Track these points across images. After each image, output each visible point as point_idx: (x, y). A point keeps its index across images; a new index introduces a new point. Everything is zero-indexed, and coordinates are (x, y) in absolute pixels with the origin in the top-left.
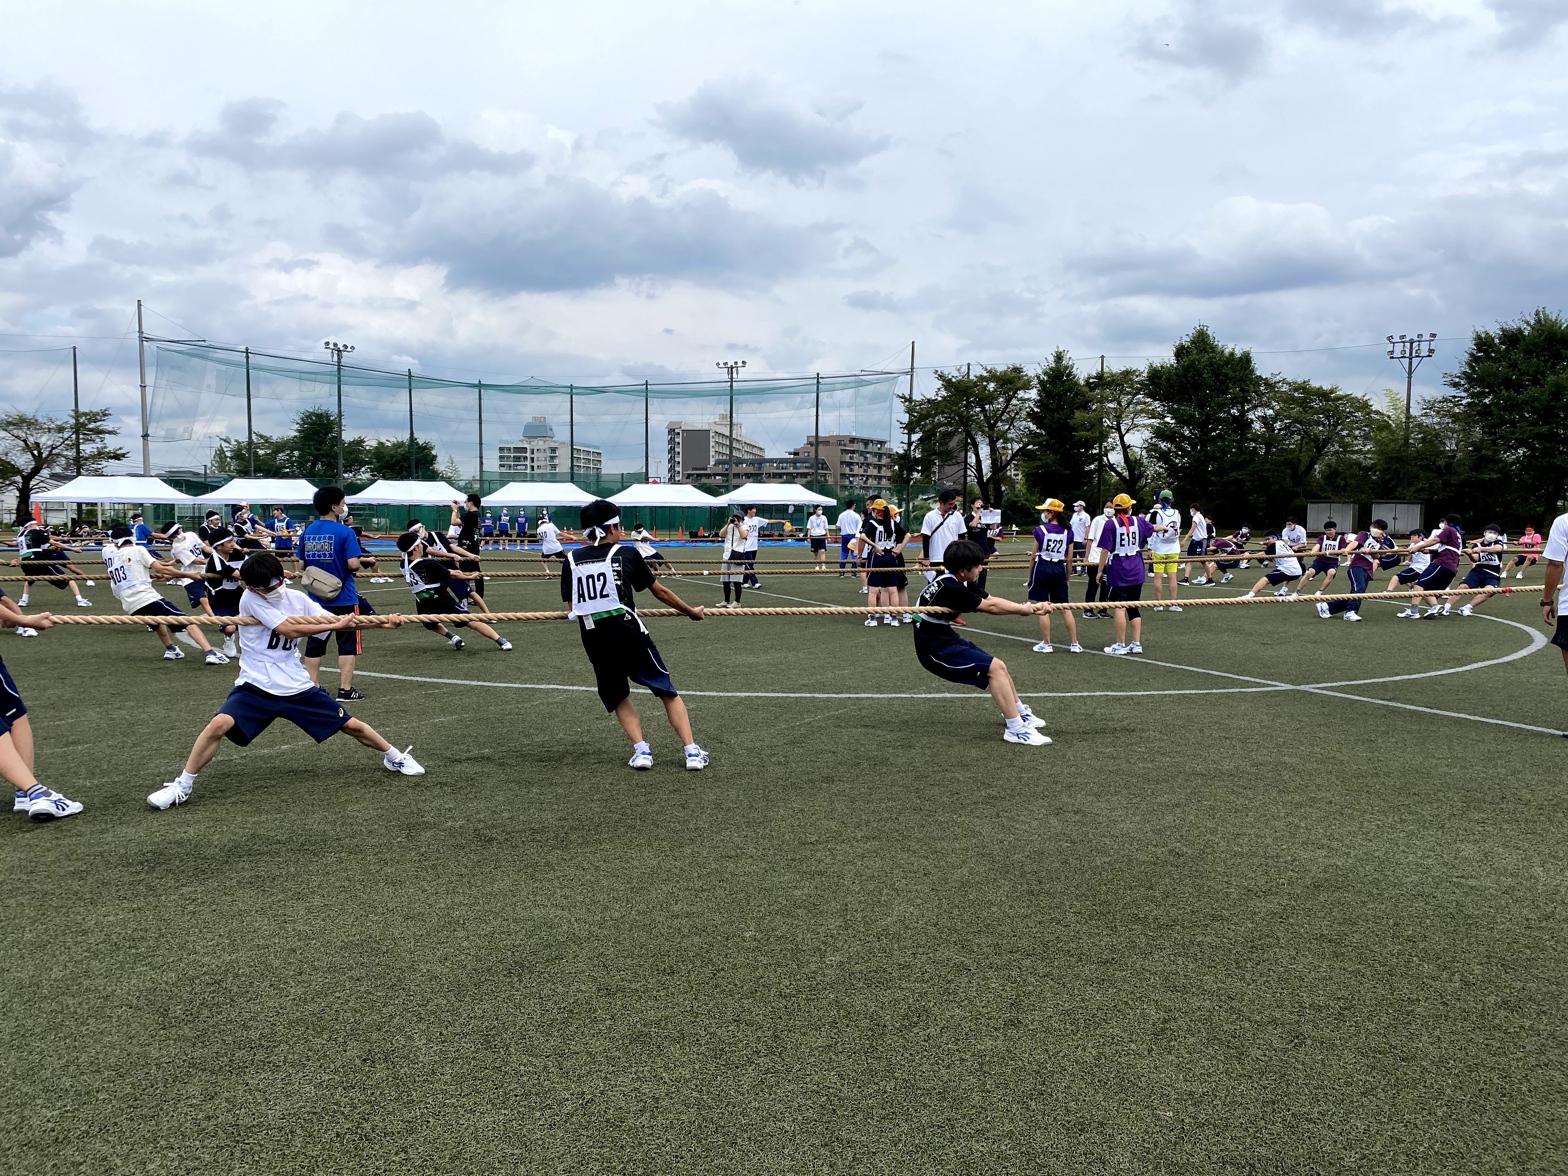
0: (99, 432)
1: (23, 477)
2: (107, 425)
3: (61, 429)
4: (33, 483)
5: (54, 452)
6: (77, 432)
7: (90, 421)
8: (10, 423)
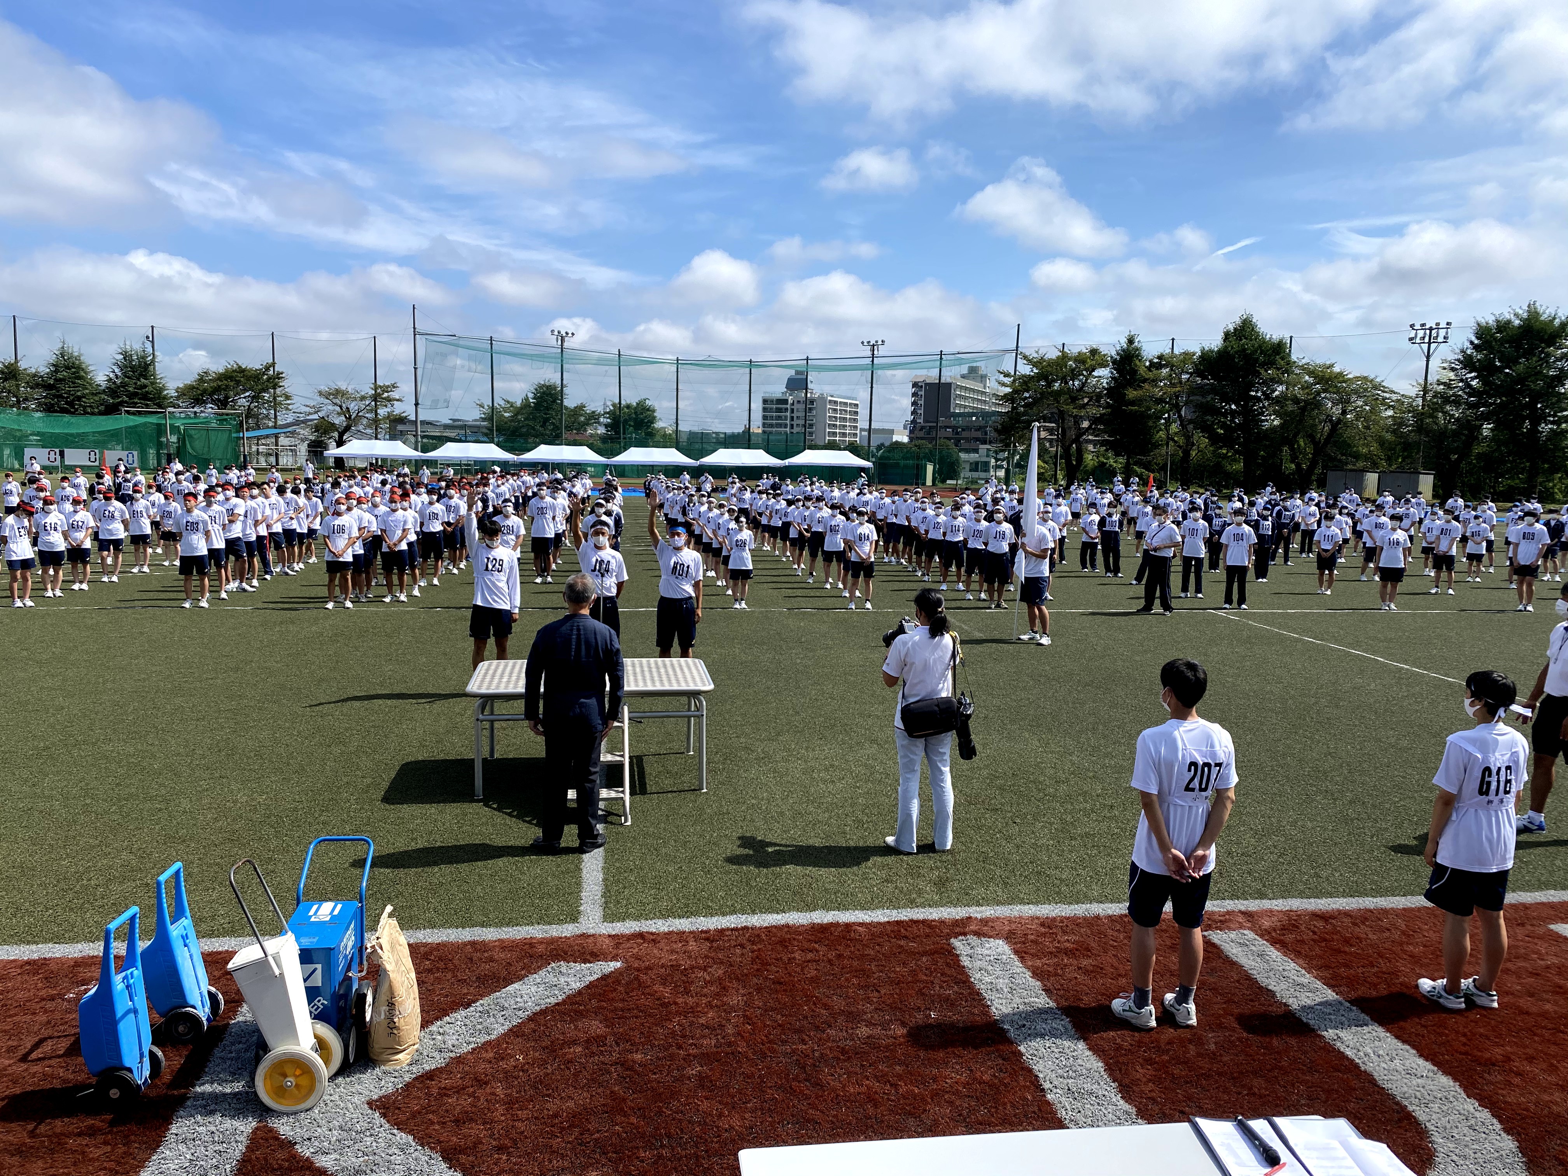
0: (389, 400)
1: (339, 433)
2: (395, 395)
3: (363, 398)
4: (345, 437)
5: (360, 414)
6: (375, 400)
7: (384, 391)
8: (330, 394)
